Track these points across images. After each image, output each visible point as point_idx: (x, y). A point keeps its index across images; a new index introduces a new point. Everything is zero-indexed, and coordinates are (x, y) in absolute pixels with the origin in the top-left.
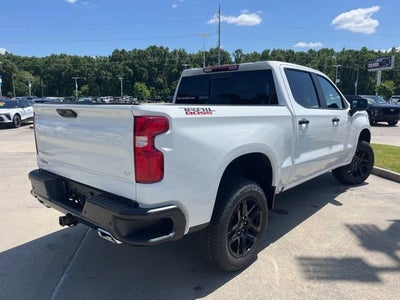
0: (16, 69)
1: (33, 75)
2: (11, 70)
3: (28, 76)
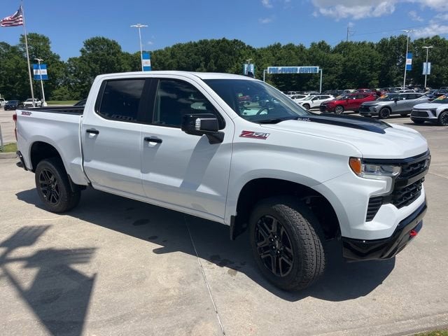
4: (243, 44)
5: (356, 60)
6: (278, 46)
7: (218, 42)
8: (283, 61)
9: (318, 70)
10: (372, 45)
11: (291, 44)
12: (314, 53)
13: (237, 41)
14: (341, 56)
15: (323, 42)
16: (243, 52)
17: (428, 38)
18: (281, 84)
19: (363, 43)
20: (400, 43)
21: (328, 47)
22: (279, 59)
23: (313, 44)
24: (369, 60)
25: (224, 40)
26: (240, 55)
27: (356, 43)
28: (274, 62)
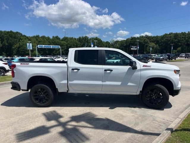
0: (149, 42)
1: (156, 44)
2: (147, 43)
3: (153, 44)
4: (21, 34)
5: (71, 44)
6: (38, 36)
7: (8, 32)
8: (41, 43)
9: (59, 47)
10: (75, 39)
11: (44, 36)
12: (55, 40)
13: (18, 32)
14: (65, 42)
15: (57, 36)
16: (22, 37)
17: (94, 38)
18: (41, 52)
19: (72, 38)
20: (86, 39)
21: (60, 38)
22: (40, 42)
23: (53, 37)
24: (76, 44)
25: (11, 32)
26: (20, 39)
27: (69, 38)
28: (37, 43)
